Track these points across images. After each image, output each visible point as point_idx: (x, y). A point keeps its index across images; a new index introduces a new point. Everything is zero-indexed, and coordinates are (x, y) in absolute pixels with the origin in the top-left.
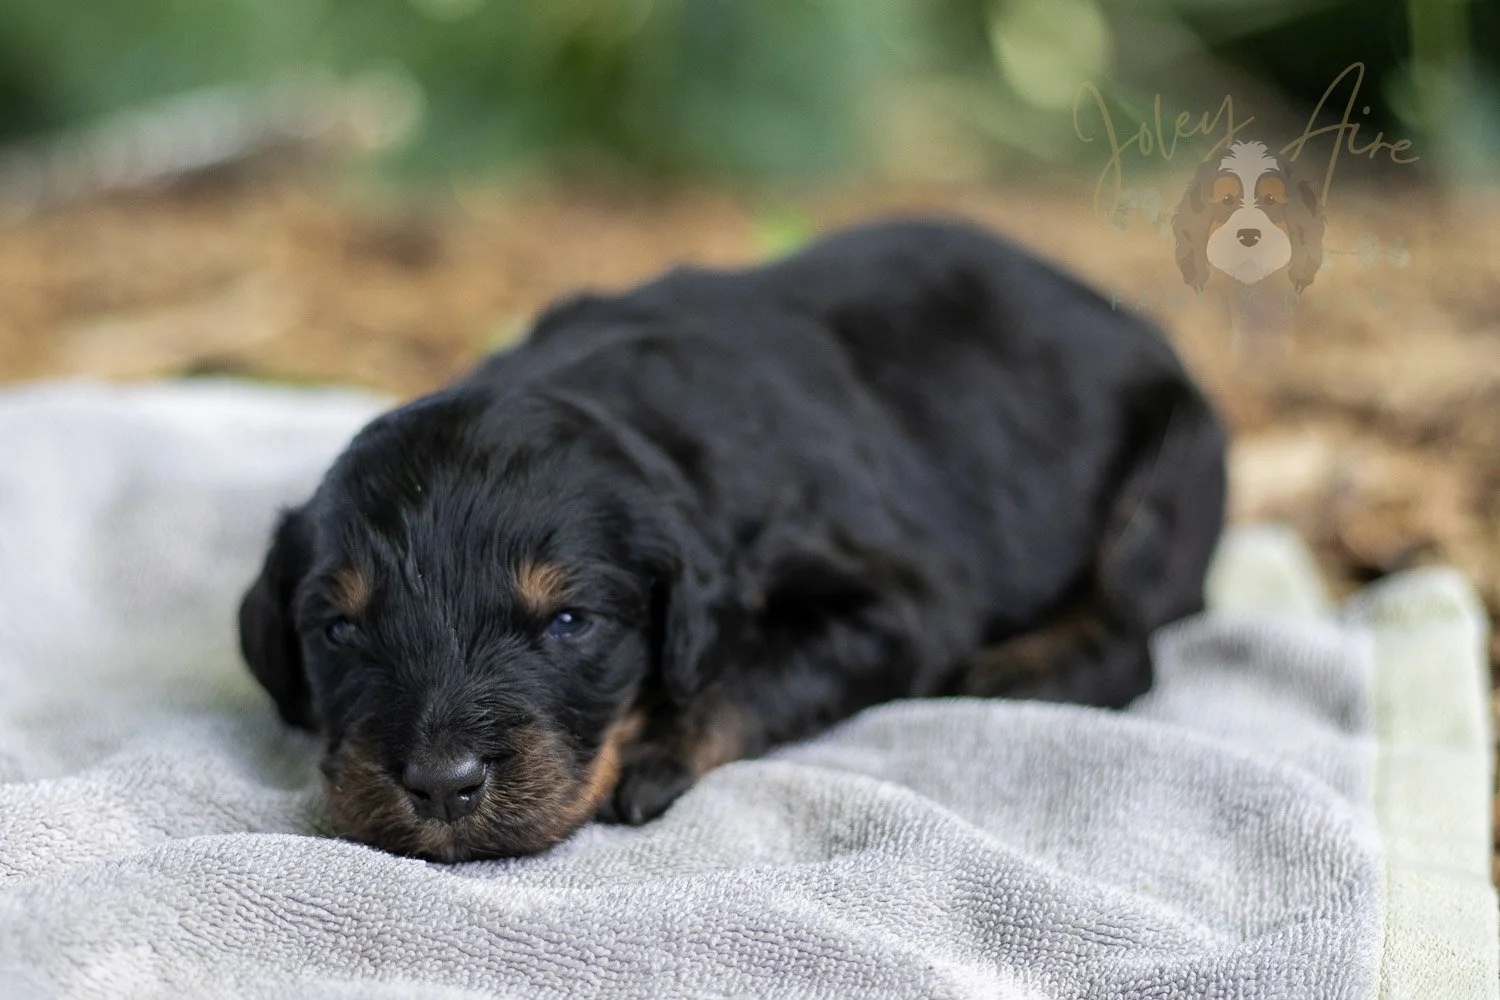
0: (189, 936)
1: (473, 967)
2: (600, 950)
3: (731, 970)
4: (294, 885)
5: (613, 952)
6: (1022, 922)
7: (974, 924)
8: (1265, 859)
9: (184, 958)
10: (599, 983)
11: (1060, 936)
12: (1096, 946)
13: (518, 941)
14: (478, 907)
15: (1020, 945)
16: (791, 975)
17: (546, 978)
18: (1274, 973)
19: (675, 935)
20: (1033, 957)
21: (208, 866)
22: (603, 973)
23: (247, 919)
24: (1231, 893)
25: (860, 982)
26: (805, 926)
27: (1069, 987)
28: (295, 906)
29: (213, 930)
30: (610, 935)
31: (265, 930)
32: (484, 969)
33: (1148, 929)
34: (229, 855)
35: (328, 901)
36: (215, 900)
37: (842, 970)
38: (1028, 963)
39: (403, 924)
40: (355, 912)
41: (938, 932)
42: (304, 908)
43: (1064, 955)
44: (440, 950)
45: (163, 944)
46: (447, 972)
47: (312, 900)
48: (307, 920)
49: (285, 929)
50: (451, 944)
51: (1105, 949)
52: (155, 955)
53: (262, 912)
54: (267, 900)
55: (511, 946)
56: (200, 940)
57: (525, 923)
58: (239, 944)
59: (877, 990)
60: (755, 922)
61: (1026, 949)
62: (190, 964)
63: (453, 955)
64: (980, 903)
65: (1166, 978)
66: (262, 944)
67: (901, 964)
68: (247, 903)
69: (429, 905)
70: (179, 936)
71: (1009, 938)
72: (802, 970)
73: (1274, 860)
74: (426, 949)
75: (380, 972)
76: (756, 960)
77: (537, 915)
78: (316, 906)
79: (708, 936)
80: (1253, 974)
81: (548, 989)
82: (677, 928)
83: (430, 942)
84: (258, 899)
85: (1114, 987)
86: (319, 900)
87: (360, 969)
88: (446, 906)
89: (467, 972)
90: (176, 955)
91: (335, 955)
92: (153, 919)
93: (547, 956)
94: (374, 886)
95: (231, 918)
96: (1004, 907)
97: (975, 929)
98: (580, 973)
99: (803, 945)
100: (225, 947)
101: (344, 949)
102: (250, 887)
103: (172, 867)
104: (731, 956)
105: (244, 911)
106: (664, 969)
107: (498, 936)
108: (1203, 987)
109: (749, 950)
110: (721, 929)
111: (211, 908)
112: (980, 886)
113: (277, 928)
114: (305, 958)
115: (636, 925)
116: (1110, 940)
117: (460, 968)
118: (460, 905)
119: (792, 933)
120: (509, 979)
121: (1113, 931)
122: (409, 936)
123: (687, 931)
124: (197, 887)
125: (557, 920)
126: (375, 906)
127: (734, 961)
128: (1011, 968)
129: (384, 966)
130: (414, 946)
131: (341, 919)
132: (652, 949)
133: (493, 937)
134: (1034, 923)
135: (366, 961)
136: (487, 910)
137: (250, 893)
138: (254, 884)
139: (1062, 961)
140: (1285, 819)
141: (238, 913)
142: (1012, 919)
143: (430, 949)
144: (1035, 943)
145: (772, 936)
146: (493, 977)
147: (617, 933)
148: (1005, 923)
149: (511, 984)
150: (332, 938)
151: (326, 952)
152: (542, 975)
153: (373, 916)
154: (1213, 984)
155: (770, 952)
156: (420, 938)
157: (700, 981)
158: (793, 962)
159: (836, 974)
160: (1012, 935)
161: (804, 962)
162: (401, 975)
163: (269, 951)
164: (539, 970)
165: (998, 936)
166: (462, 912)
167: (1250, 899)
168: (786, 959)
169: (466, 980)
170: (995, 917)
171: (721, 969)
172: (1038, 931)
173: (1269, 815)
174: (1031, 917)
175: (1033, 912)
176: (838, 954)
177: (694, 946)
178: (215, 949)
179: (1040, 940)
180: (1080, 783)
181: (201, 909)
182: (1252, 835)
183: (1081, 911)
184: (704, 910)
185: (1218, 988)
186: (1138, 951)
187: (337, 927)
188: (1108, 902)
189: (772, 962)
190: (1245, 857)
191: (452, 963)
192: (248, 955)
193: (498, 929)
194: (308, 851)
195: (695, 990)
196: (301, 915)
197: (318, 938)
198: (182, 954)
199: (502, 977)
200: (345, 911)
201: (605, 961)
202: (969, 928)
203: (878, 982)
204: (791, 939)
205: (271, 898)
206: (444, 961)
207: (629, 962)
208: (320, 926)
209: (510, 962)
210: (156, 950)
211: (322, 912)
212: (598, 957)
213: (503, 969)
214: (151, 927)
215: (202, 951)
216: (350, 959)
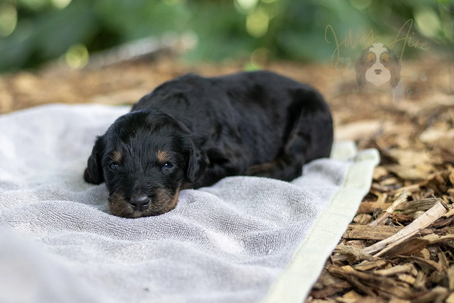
0: (39, 221)
3: (159, 232)
4: (65, 211)
5: (132, 227)
6: (232, 223)
7: (220, 223)
8: (296, 212)
10: (129, 235)
11: (240, 227)
12: (248, 229)
13: (112, 225)
15: (230, 228)
16: (172, 233)
17: (117, 234)
18: (282, 235)
21: (46, 206)
22: (130, 233)
23: (54, 218)
25: (187, 234)
26: (176, 222)
27: (240, 237)
28: (64, 215)
29: (45, 220)
30: (132, 224)
31: (57, 220)
32: (104, 231)
33: (260, 226)
34: (51, 204)
35: (72, 215)
36: (46, 214)
38: (232, 232)
39: (87, 220)
40: (77, 217)
41: (212, 225)
42: (66, 216)
43: (240, 231)
44: (95, 226)
45: (33, 223)
46: (96, 231)
47: (69, 214)
48: (67, 219)
49: (62, 221)
50: (98, 225)
51: (250, 230)
52: (31, 225)
53: (57, 217)
54: (58, 214)
55: (110, 226)
56: (42, 222)
57: (114, 221)
58: (51, 223)
60: (165, 221)
61: (232, 229)
62: (38, 227)
63: (98, 228)
64: (222, 218)
65: (260, 236)
66: (56, 224)
67: (197, 230)
68: (54, 215)
69: (94, 216)
70: (37, 221)
71: (228, 227)
72: (175, 232)
73: (298, 212)
74: (92, 226)
75: (81, 231)
76: (164, 230)
78: (69, 216)
79: (154, 224)
80: (278, 235)
81: (118, 236)
83: (93, 224)
84: (56, 214)
85: (249, 237)
86: (70, 214)
87: (77, 230)
88: (98, 217)
89: (100, 232)
90: (36, 225)
91: (72, 227)
92: (31, 217)
93: (118, 228)
94: (83, 212)
95: (49, 218)
96: (228, 219)
98: (125, 232)
99: (175, 227)
100: (47, 224)
101: (74, 225)
105: (53, 216)
106: (144, 232)
107: (108, 224)
109: (163, 228)
110: (157, 223)
111: (45, 215)
113: (60, 220)
114: (65, 227)
116: (251, 228)
120: (110, 233)
121: (252, 226)
122: (88, 223)
124: (42, 211)
126: (82, 216)
127: (160, 230)
128: (228, 234)
129: (82, 229)
130: (89, 225)
131: (74, 219)
132: (141, 228)
134: (234, 223)
135: (79, 228)
137: (55, 212)
138: (56, 210)
139: (240, 232)
140: (302, 203)
141: (51, 217)
144: (234, 228)
145: (169, 225)
146: (106, 233)
148: (228, 223)
149: (110, 235)
150: (72, 223)
151: (70, 226)
153: (81, 218)
154: (269, 237)
155: (168, 228)
156: (91, 223)
157: (152, 235)
158: (173, 230)
159: (182, 233)
160: (229, 226)
161: (175, 230)
162: (86, 231)
163: (57, 225)
164: (116, 232)
165: (226, 226)
166: (101, 218)
168: (171, 230)
169: (100, 233)
170: (225, 221)
171: (156, 232)
172: (235, 226)
173: (299, 202)
174: (234, 222)
176: (183, 228)
177: (150, 227)
178: (45, 224)
181: (42, 215)
182: (295, 206)
183: (245, 221)
185: (270, 238)
186: (257, 231)
187: (73, 220)
188: (252, 219)
189: (168, 231)
190: (292, 211)
191: (97, 230)
192: (52, 226)
196: (66, 218)
197: (69, 223)
199: (108, 233)
200: (75, 217)
201: (131, 230)
202: (219, 224)
203: (191, 235)
204: (173, 225)
205: (60, 214)
206: (96, 229)
207: (136, 231)
208: (69, 220)
209: (109, 229)
210: (31, 224)
211: (70, 217)
212: (129, 229)
213: (108, 231)
214: (30, 219)
215: (42, 224)
216: (75, 227)
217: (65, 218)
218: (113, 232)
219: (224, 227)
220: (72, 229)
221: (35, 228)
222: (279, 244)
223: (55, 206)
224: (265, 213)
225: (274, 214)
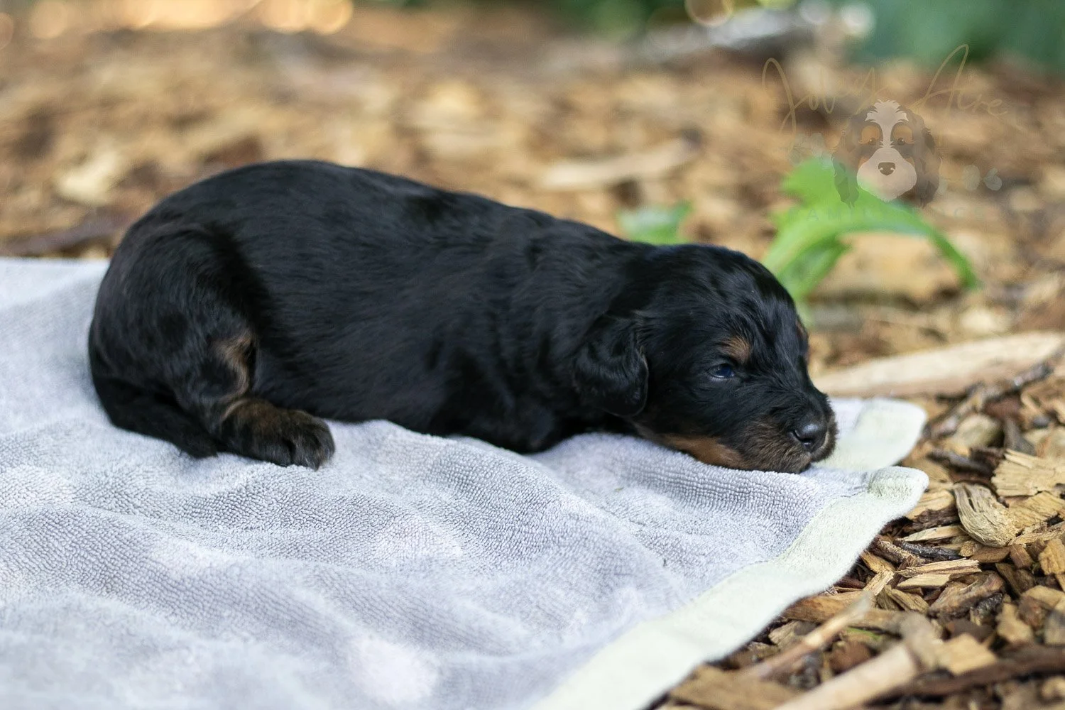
0: (27, 561)
1: (150, 601)
2: (205, 603)
9: (20, 572)
10: (201, 618)
22: (205, 614)
29: (40, 560)
36: (45, 546)
40: (107, 563)
44: (137, 591)
45: (10, 563)
46: (137, 602)
50: (143, 589)
52: (6, 568)
53: (68, 554)
54: (71, 549)
58: (51, 568)
63: (142, 594)
70: (20, 561)
74: (131, 589)
78: (93, 556)
83: (134, 586)
84: (67, 547)
87: (100, 592)
88: (146, 570)
89: (146, 603)
91: (93, 582)
92: (10, 550)
100: (43, 568)
101: (98, 580)
105: (58, 552)
114: (79, 580)
115: (223, 593)
117: (144, 600)
118: (152, 571)
122: (125, 581)
125: (190, 586)
130: (127, 587)
133: (162, 588)
135: (105, 588)
143: (134, 590)
146: (157, 606)
150: (94, 573)
151: (89, 580)
162: (115, 599)
163: (63, 574)
164: (179, 607)
169: (144, 607)
191: (141, 598)
192: (53, 574)
197: (89, 572)
198: (20, 569)
200: (102, 561)
205: (75, 547)
206: (138, 596)
208: (91, 566)
209: (167, 601)
210: (8, 566)
213: (163, 604)
214: (8, 554)
215: (31, 569)
216: (99, 585)
217: (83, 560)
218: (172, 607)
220: (91, 587)
221: (14, 576)
223: (69, 528)
224: (534, 604)
225: (554, 612)
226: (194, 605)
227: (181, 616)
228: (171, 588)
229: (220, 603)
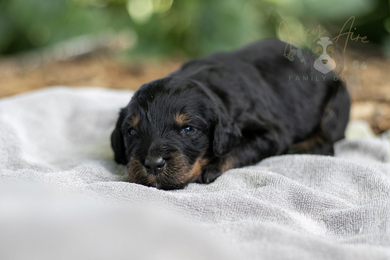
2: (201, 208)
3: (234, 212)
4: (124, 193)
5: (205, 208)
6: (306, 202)
7: (294, 203)
8: (366, 188)
10: (201, 216)
11: (315, 205)
12: (324, 208)
13: (181, 206)
14: (171, 198)
15: (305, 208)
16: (249, 213)
18: (370, 211)
19: (220, 204)
20: (309, 211)
21: (103, 188)
22: (202, 213)
24: (357, 197)
25: (266, 214)
26: (252, 201)
27: (318, 217)
28: (125, 198)
30: (204, 204)
33: (337, 204)
34: (108, 186)
35: (133, 197)
37: (262, 212)
38: (307, 212)
41: (285, 205)
42: (127, 199)
43: (316, 210)
47: (129, 197)
51: (327, 208)
57: (182, 201)
59: (271, 216)
60: (240, 201)
61: (307, 209)
64: (295, 198)
65: (343, 214)
67: (276, 210)
68: (113, 197)
71: (303, 206)
72: (252, 212)
73: (368, 188)
76: (240, 210)
77: (185, 199)
78: (130, 198)
79: (228, 204)
80: (365, 212)
82: (220, 202)
84: (115, 196)
85: (329, 217)
86: (131, 197)
88: (162, 198)
93: (188, 209)
96: (301, 199)
97: (294, 204)
98: (196, 213)
99: (252, 206)
102: (113, 193)
103: (94, 188)
104: (234, 209)
106: (218, 212)
107: (176, 205)
108: (352, 215)
109: (238, 207)
110: (231, 202)
112: (295, 194)
115: (210, 201)
116: (328, 206)
118: (166, 197)
119: (249, 203)
121: (329, 204)
123: (223, 203)
124: (100, 193)
125: (190, 200)
127: (235, 210)
128: (303, 213)
132: (214, 207)
133: (174, 205)
134: (309, 202)
136: (173, 198)
138: (115, 193)
139: (316, 212)
140: (370, 179)
141: (111, 200)
142: (303, 201)
144: (309, 207)
145: (244, 204)
147: (205, 203)
148: (301, 203)
152: (187, 214)
154: (354, 215)
155: (244, 208)
157: (227, 215)
158: (249, 210)
159: (260, 213)
160: (303, 205)
161: (252, 210)
165: (300, 206)
167: (362, 198)
168: (248, 210)
170: (299, 201)
171: (231, 212)
172: (310, 204)
173: (366, 178)
174: (308, 201)
175: (309, 200)
176: (261, 208)
177: (225, 206)
179: (310, 206)
180: (319, 172)
182: (362, 183)
183: (321, 199)
184: (227, 198)
185: (356, 215)
186: (335, 209)
188: (327, 197)
189: (244, 210)
190: (361, 188)
193: (176, 203)
194: (127, 185)
195: (225, 217)
201: (202, 210)
202: (292, 204)
203: (271, 215)
204: (248, 205)
205: (119, 196)
207: (209, 210)
211: (132, 200)
212: (201, 209)
219: (298, 207)
222: (368, 222)
226: (195, 210)
227: (190, 217)
228: (179, 204)
229: (210, 207)
